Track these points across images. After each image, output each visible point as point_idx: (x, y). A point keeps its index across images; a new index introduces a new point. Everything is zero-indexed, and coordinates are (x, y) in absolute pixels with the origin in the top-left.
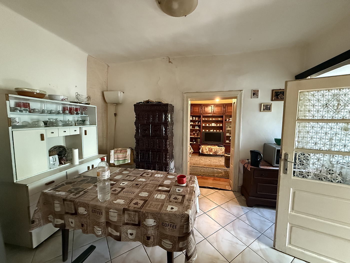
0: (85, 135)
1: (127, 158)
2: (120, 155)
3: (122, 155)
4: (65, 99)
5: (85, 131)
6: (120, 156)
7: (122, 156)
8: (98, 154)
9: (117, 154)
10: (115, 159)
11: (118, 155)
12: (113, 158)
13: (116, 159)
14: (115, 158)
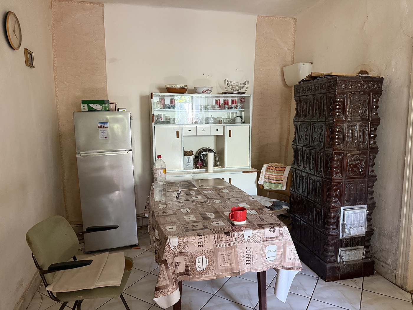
0: (229, 137)
1: (282, 181)
2: (273, 174)
3: (276, 175)
4: (206, 91)
5: (230, 131)
6: (273, 176)
7: (276, 177)
8: (250, 167)
9: (269, 171)
10: (265, 180)
11: (271, 174)
12: (263, 177)
13: (267, 180)
14: (266, 178)
